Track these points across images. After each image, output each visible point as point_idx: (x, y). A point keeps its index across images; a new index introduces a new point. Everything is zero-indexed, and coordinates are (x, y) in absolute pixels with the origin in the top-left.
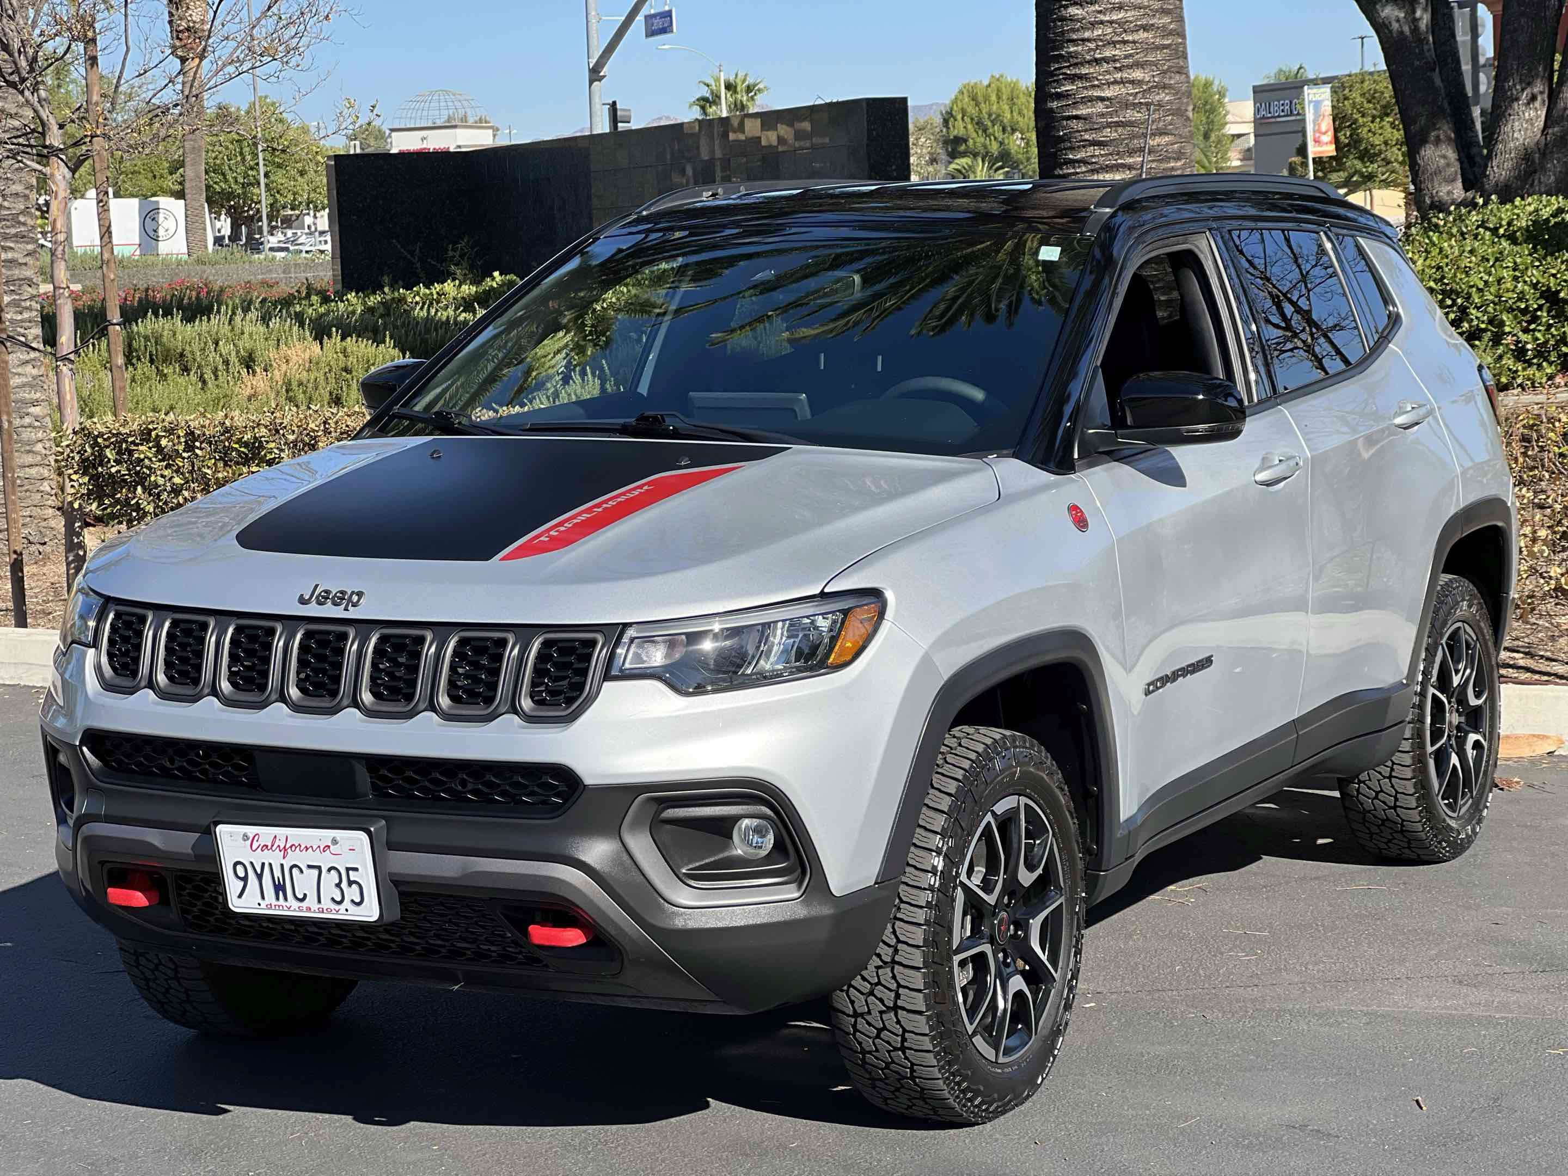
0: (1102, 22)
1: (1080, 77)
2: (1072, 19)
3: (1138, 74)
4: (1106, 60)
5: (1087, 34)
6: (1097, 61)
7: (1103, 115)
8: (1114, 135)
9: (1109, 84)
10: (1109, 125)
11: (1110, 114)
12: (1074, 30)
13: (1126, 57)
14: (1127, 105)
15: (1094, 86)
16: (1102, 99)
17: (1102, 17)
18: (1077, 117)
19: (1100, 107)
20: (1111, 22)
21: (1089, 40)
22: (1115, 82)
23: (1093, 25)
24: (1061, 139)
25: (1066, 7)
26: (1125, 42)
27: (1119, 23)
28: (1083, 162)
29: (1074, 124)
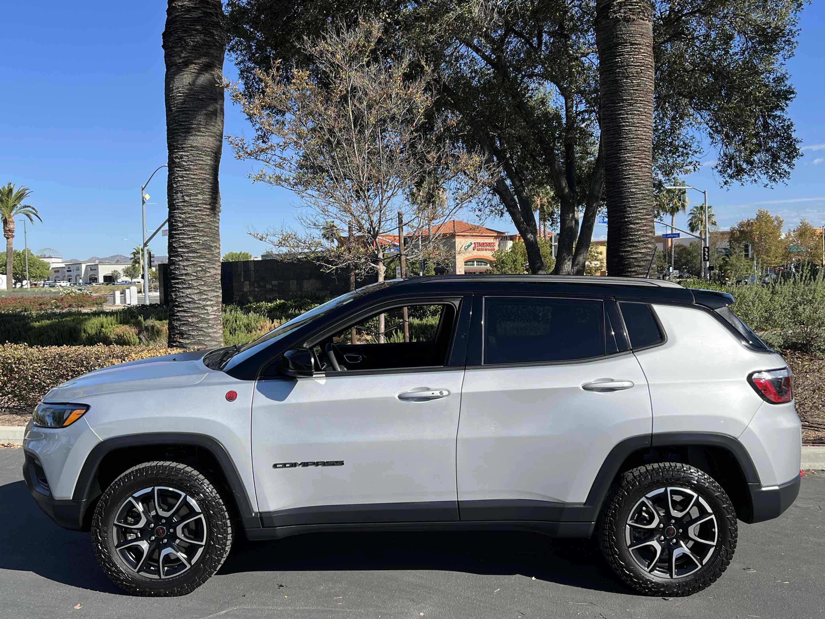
0: (641, 230)
1: (634, 246)
2: (631, 228)
3: (650, 246)
4: (642, 241)
5: (636, 233)
6: (639, 241)
7: (641, 258)
8: (644, 264)
9: (643, 248)
10: (642, 261)
11: (643, 257)
12: (632, 232)
13: (647, 240)
14: (648, 255)
15: (638, 249)
16: (641, 253)
17: (640, 228)
18: (633, 258)
19: (640, 255)
20: (643, 230)
21: (637, 235)
22: (644, 248)
23: (638, 230)
24: (626, 264)
25: (629, 225)
26: (646, 236)
27: (646, 230)
28: (634, 271)
29: (631, 260)
